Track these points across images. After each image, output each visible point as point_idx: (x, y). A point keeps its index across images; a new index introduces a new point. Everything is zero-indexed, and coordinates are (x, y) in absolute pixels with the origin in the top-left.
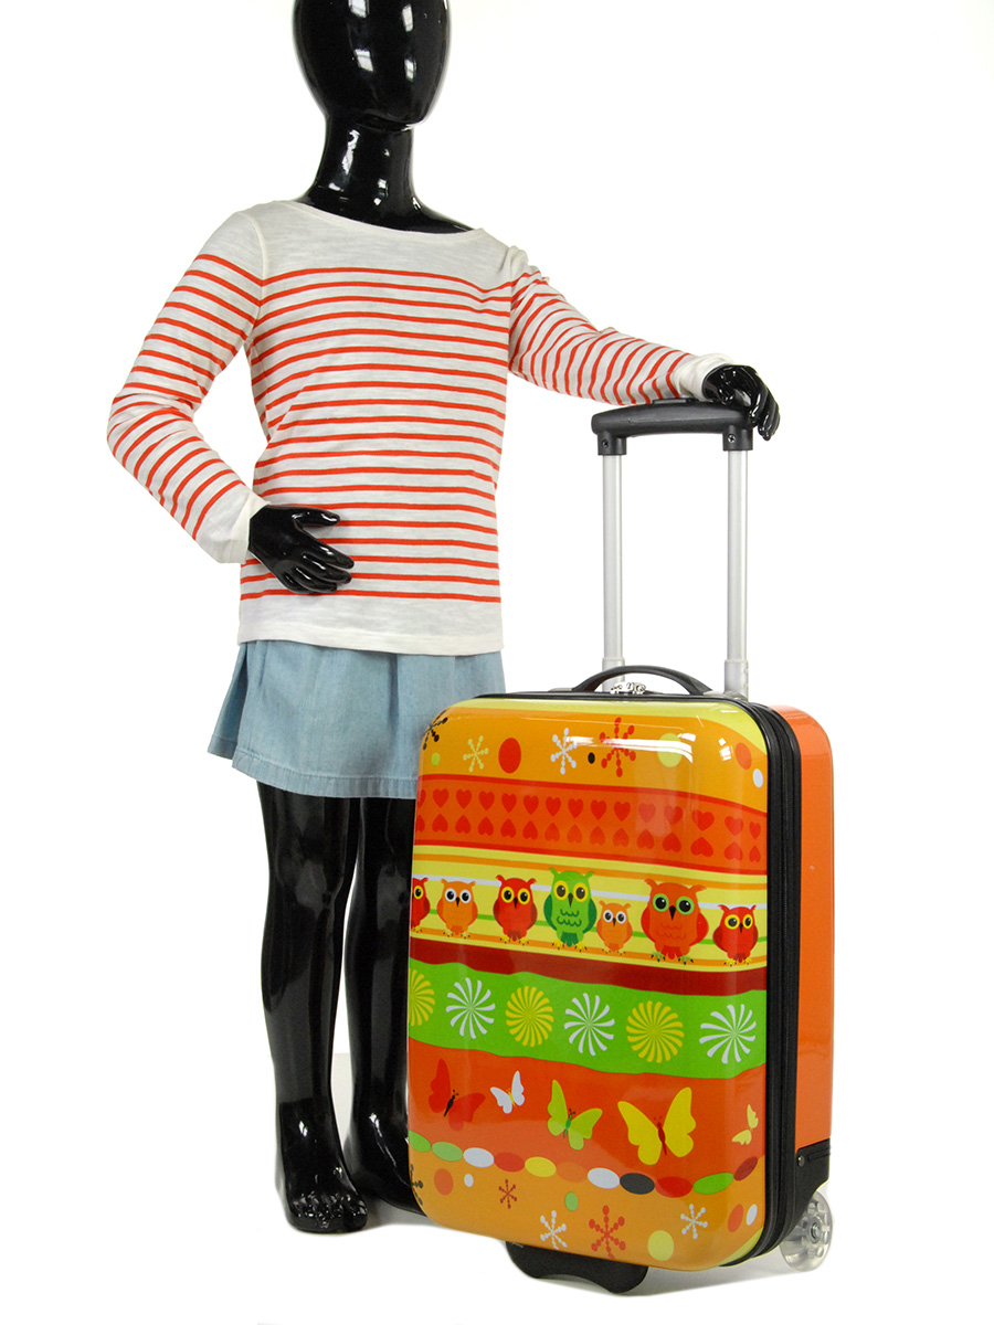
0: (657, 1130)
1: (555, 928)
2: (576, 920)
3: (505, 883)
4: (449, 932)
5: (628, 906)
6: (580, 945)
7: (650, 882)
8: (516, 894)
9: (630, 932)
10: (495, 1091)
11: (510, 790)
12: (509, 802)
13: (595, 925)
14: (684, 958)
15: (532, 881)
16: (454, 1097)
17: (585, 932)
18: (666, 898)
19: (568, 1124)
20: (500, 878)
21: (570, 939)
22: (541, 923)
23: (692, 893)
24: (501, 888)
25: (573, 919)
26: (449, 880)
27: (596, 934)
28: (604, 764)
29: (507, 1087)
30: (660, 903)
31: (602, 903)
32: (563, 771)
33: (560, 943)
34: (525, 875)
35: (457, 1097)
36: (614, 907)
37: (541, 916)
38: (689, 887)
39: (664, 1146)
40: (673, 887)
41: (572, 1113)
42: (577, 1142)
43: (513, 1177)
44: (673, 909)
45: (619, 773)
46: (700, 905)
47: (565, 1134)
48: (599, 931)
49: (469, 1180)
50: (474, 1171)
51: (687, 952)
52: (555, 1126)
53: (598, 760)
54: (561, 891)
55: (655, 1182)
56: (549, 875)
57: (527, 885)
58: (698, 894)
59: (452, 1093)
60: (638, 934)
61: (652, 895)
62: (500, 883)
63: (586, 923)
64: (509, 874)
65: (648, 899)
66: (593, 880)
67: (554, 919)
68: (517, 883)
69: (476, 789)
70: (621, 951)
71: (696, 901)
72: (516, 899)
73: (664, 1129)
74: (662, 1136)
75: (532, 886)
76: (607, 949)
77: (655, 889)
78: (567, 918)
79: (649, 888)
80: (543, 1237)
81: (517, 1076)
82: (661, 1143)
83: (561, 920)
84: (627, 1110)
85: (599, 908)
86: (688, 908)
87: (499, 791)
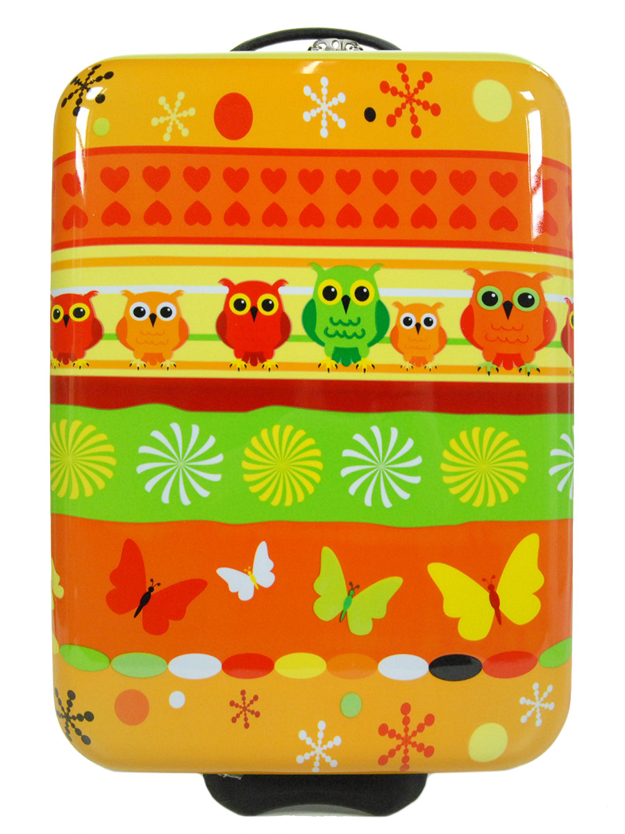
0: (487, 594)
1: (322, 344)
2: (358, 330)
3: (233, 288)
4: (139, 363)
5: (439, 305)
6: (363, 363)
7: (473, 272)
8: (254, 301)
9: (443, 339)
10: (225, 573)
11: (236, 163)
12: (236, 179)
13: (388, 334)
14: (527, 366)
15: (281, 283)
16: (151, 589)
17: (371, 344)
18: (496, 291)
19: (347, 603)
20: (226, 282)
21: (346, 357)
22: (299, 339)
23: (536, 282)
24: (229, 297)
25: (350, 330)
26: (136, 290)
27: (390, 346)
28: (391, 121)
29: (245, 564)
30: (489, 299)
31: (397, 304)
32: (324, 133)
33: (330, 363)
34: (268, 276)
35: (157, 589)
36: (418, 308)
37: (297, 328)
38: (531, 275)
39: (498, 614)
40: (508, 277)
41: (354, 588)
42: (360, 625)
43: (253, 685)
44: (508, 306)
45: (416, 132)
46: (547, 297)
47: (342, 618)
48: (394, 341)
49: (177, 700)
50: (188, 686)
51: (531, 358)
52: (326, 610)
53: (381, 117)
54: (329, 294)
55: (482, 660)
56: (310, 274)
57: (274, 289)
58: (544, 284)
59: (149, 584)
60: (456, 342)
61: (476, 290)
62: (226, 290)
63: (372, 332)
64: (239, 275)
65: (470, 294)
66: (381, 275)
67: (319, 331)
68: (255, 288)
69: (177, 165)
70: (430, 365)
71: (541, 292)
72: (254, 310)
73: (498, 591)
74: (495, 601)
75: (281, 290)
76: (408, 365)
77: (480, 280)
78: (340, 329)
79: (471, 281)
80: (300, 759)
81: (262, 549)
82: (493, 611)
83: (331, 332)
84: (442, 574)
85: (393, 313)
86: (532, 302)
87: (217, 166)
